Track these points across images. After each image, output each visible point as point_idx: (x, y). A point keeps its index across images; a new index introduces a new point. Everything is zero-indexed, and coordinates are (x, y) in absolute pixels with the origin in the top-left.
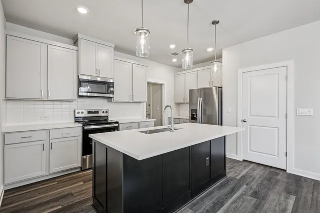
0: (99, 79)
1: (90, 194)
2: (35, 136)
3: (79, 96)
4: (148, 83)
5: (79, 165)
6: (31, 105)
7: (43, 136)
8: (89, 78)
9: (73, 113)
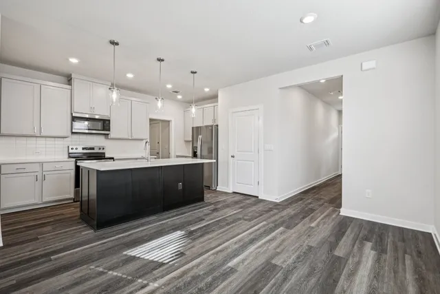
0: (97, 117)
1: (79, 214)
2: (29, 168)
3: (73, 133)
4: (151, 120)
5: (72, 196)
6: (23, 141)
7: (37, 168)
8: (87, 116)
9: (67, 149)
